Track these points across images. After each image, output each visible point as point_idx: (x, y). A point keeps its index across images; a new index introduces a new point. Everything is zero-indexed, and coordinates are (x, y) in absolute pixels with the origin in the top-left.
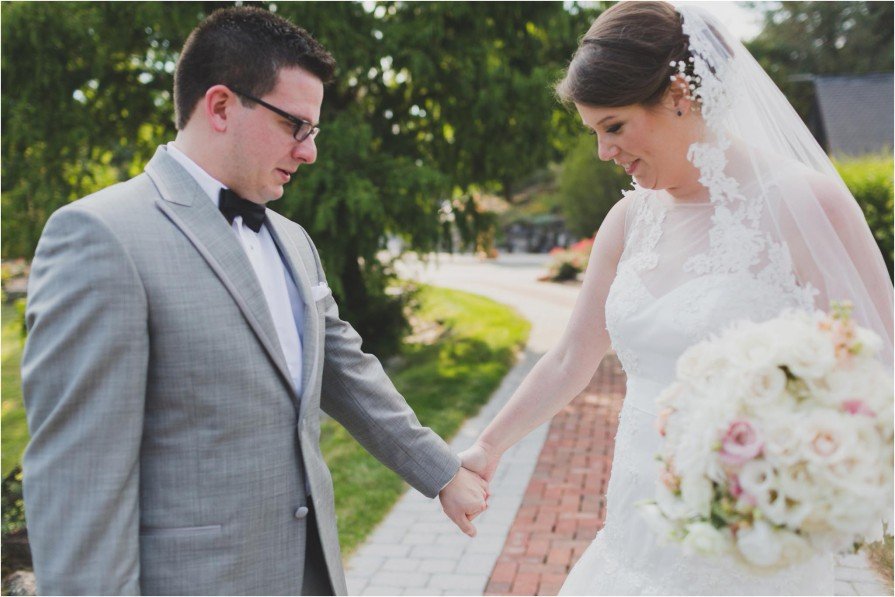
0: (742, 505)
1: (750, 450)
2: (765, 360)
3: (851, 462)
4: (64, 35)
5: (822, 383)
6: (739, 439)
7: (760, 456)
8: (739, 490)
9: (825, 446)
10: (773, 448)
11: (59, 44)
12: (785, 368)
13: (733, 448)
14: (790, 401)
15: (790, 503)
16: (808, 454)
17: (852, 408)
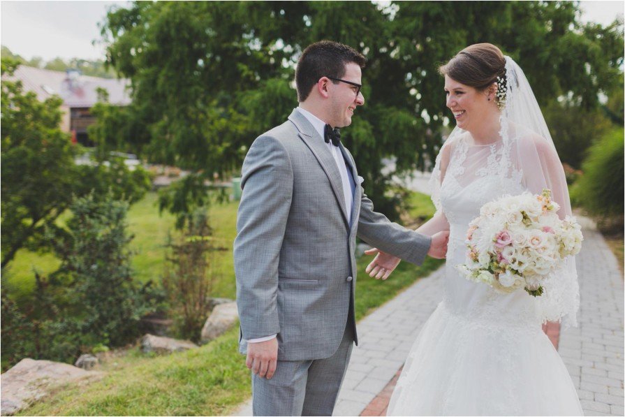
0: (502, 264)
1: (507, 242)
2: (516, 209)
3: (544, 248)
4: (191, 30)
5: (536, 219)
6: (503, 239)
7: (511, 245)
8: (501, 258)
9: (536, 242)
10: (516, 242)
11: (187, 36)
12: (523, 213)
13: (500, 241)
14: (524, 226)
15: (520, 263)
16: (530, 245)
17: (546, 230)
